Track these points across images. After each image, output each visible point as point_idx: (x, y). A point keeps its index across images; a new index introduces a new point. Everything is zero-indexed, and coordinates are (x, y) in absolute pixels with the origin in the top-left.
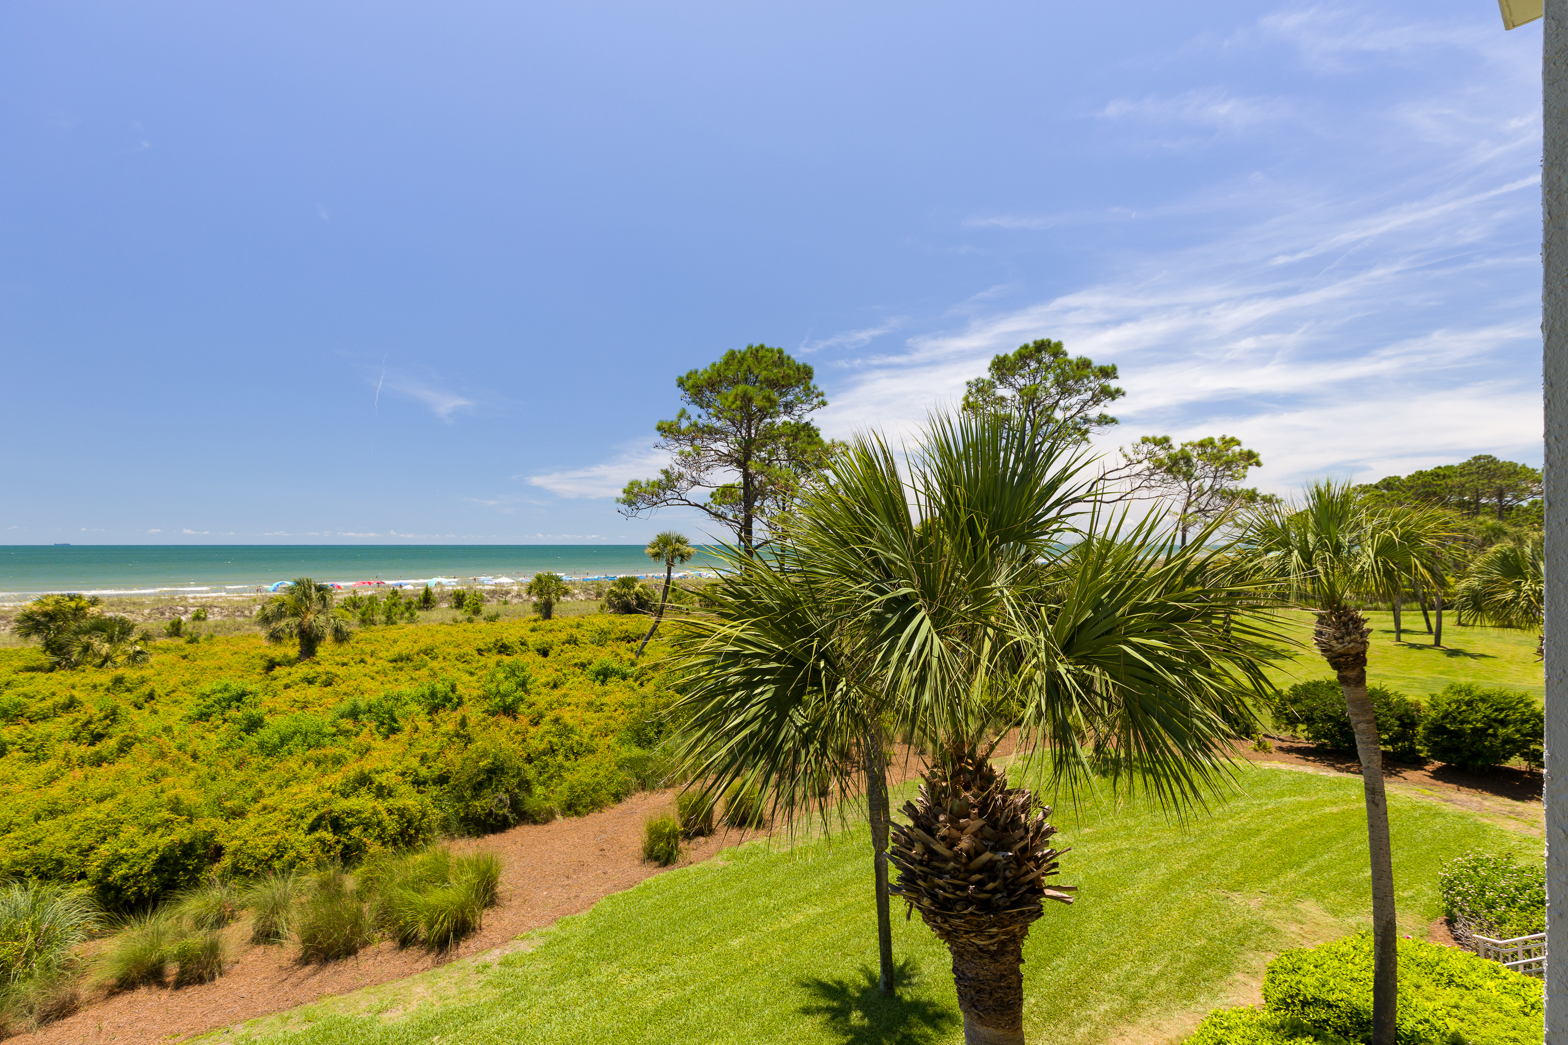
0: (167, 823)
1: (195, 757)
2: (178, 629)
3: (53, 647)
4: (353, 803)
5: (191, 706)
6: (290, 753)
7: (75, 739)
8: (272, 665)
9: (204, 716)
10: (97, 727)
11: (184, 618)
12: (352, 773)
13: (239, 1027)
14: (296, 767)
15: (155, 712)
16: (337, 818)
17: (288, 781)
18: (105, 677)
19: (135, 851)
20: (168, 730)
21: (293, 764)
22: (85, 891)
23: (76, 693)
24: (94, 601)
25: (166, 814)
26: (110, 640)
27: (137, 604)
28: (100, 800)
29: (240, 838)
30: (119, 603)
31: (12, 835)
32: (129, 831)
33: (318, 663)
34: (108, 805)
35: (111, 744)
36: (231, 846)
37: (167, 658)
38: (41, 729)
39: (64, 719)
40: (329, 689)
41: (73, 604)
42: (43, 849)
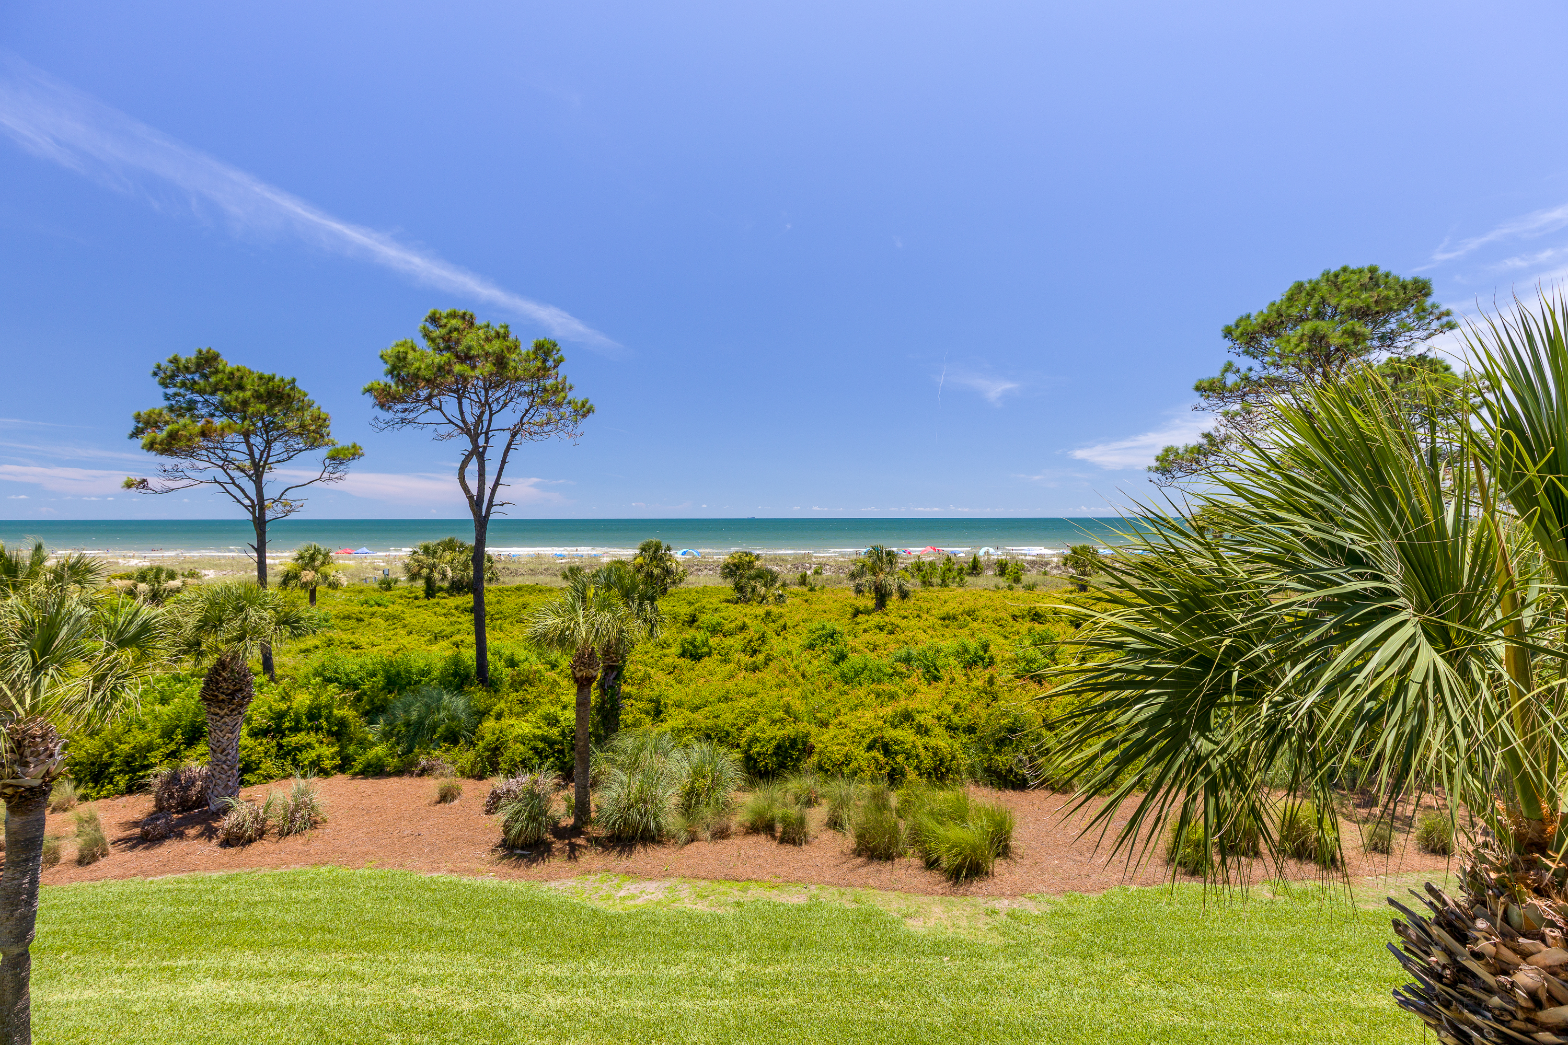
0: (782, 720)
1: (804, 676)
2: (805, 581)
3: (739, 588)
4: (898, 734)
5: (804, 639)
6: (860, 684)
7: (744, 651)
8: (857, 613)
9: (811, 647)
10: (755, 645)
11: (809, 573)
12: (899, 710)
13: (813, 887)
14: (862, 696)
15: (785, 638)
16: (887, 744)
17: (856, 706)
18: (761, 611)
19: (765, 736)
20: (790, 653)
21: (861, 692)
22: (737, 756)
23: (746, 620)
24: (758, 557)
25: (781, 714)
26: (765, 585)
27: (783, 560)
28: (750, 695)
29: (823, 743)
30: (774, 560)
31: (706, 709)
32: (762, 721)
33: (887, 614)
34: (753, 700)
35: (761, 657)
36: (819, 747)
37: (797, 601)
38: (729, 641)
39: (739, 637)
40: (892, 636)
41: (747, 559)
42: (720, 722)
